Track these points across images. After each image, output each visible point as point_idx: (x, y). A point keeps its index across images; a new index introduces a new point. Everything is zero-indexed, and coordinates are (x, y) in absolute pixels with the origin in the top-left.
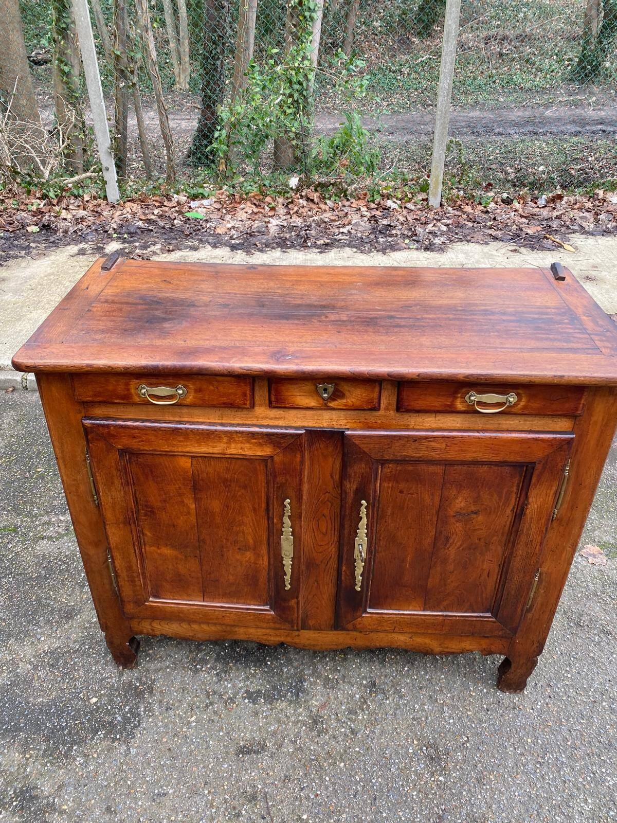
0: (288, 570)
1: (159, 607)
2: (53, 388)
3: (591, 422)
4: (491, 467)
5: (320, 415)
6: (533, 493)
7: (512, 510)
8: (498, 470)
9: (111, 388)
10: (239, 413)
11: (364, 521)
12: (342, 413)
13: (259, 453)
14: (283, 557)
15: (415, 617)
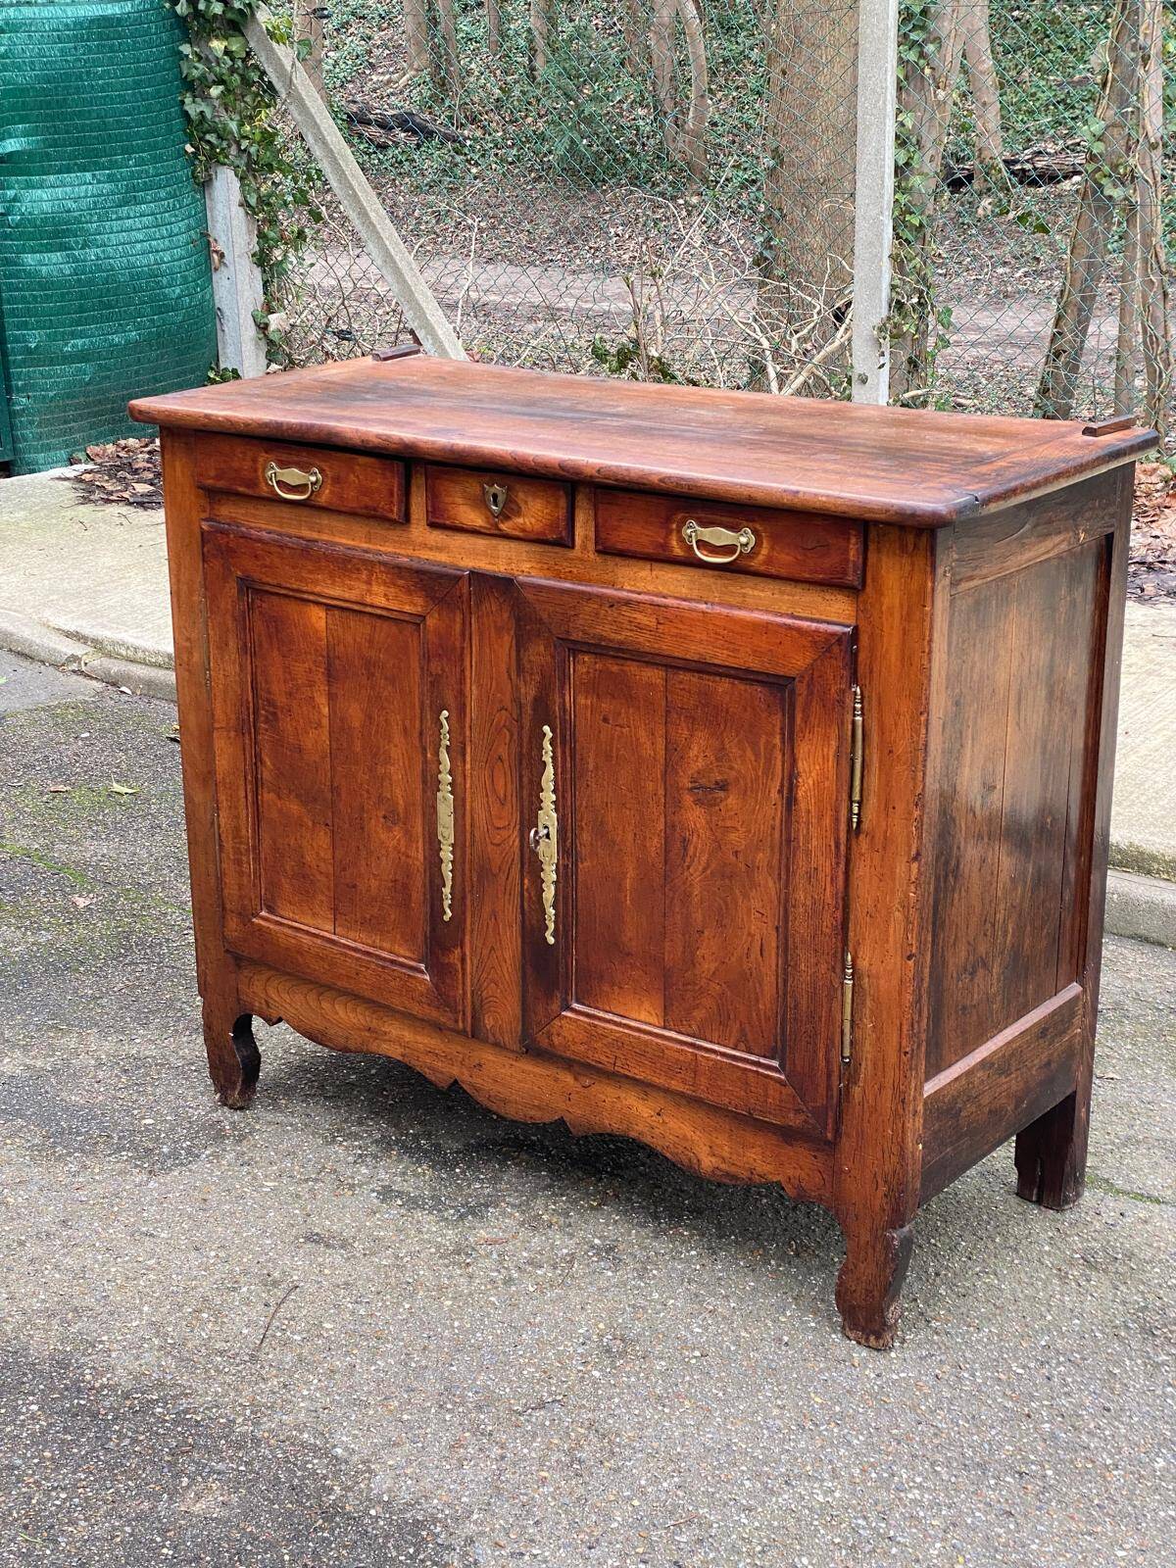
0: (448, 876)
1: (269, 931)
2: (178, 464)
3: (884, 608)
4: (733, 684)
5: (495, 548)
6: (803, 749)
7: (780, 791)
8: (746, 690)
9: (236, 465)
10: (390, 532)
11: (550, 771)
12: (524, 547)
13: (407, 608)
14: (440, 842)
15: (647, 1037)
